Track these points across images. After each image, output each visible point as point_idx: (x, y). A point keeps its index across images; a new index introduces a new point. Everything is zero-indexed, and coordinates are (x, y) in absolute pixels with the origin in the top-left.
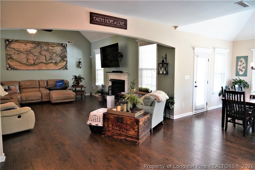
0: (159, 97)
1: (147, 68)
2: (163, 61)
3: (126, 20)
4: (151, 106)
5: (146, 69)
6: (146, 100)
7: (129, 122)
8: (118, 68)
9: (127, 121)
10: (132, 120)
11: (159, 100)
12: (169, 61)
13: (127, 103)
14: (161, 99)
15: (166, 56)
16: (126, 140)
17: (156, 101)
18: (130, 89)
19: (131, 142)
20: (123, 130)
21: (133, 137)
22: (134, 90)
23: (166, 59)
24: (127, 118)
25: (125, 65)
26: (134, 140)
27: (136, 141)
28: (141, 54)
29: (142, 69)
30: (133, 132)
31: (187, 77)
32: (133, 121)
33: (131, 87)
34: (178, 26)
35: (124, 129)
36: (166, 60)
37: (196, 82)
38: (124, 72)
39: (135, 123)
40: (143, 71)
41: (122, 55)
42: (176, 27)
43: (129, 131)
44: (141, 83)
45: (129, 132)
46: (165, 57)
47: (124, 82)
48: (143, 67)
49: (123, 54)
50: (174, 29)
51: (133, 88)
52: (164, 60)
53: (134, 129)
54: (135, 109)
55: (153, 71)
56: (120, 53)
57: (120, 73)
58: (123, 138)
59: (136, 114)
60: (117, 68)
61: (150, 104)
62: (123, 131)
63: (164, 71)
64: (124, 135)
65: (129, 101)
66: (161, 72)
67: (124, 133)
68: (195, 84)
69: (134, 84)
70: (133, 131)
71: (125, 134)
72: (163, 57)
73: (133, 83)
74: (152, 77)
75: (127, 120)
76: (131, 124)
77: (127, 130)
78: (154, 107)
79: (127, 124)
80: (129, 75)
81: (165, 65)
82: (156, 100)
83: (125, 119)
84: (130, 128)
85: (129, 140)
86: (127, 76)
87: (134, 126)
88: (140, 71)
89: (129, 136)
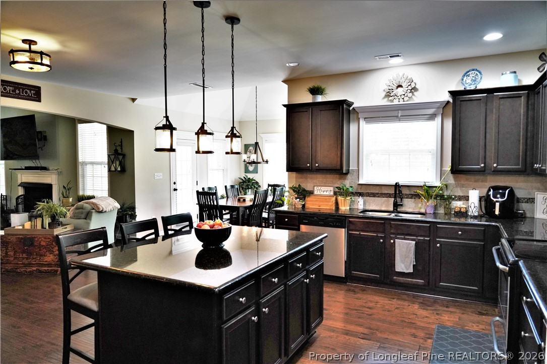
0: (99, 205)
1: (93, 161)
2: (116, 151)
3: (39, 88)
4: (86, 219)
5: (92, 163)
6: (77, 211)
7: (43, 243)
8: (37, 161)
9: (40, 242)
10: (49, 238)
11: (99, 208)
12: (126, 150)
13: (41, 216)
14: (103, 208)
15: (121, 142)
16: (40, 272)
17: (93, 211)
18: (62, 198)
19: (48, 272)
20: (34, 257)
21: (51, 264)
22: (69, 200)
23: (122, 147)
24: (40, 238)
25: (53, 156)
26: (53, 268)
27: (56, 269)
28: (81, 137)
29: (85, 164)
30: (52, 257)
31: (159, 176)
32: (51, 240)
33: (63, 194)
34: (137, 99)
35: (36, 255)
36: (122, 149)
37: (175, 183)
38: (51, 169)
39: (54, 244)
40: (87, 167)
41: (46, 136)
42: (134, 100)
43: (45, 256)
44: (84, 187)
45: (45, 258)
46: (120, 144)
47: (49, 187)
48: (88, 160)
49: (48, 134)
50: (132, 102)
51: (68, 197)
52: (119, 148)
53: (52, 252)
54: (56, 224)
55: (103, 166)
56: (40, 132)
57: (40, 170)
58: (35, 269)
59: (55, 230)
60: (34, 161)
61: (83, 216)
62: (34, 259)
63: (117, 166)
64: (36, 264)
65: (45, 212)
66: (113, 169)
67: (35, 261)
68: (174, 187)
69: (68, 190)
70: (51, 255)
71: (37, 262)
72: (116, 145)
73: (67, 188)
74: (93, 177)
75: (40, 239)
76: (48, 245)
77: (41, 255)
78: (90, 220)
79: (40, 246)
80: (60, 174)
81: (121, 157)
82: (94, 209)
83: (36, 239)
84: (46, 252)
85: (45, 270)
86: (57, 176)
87: (52, 248)
88: (80, 167)
89: (45, 264)
